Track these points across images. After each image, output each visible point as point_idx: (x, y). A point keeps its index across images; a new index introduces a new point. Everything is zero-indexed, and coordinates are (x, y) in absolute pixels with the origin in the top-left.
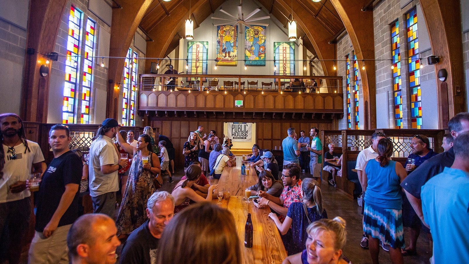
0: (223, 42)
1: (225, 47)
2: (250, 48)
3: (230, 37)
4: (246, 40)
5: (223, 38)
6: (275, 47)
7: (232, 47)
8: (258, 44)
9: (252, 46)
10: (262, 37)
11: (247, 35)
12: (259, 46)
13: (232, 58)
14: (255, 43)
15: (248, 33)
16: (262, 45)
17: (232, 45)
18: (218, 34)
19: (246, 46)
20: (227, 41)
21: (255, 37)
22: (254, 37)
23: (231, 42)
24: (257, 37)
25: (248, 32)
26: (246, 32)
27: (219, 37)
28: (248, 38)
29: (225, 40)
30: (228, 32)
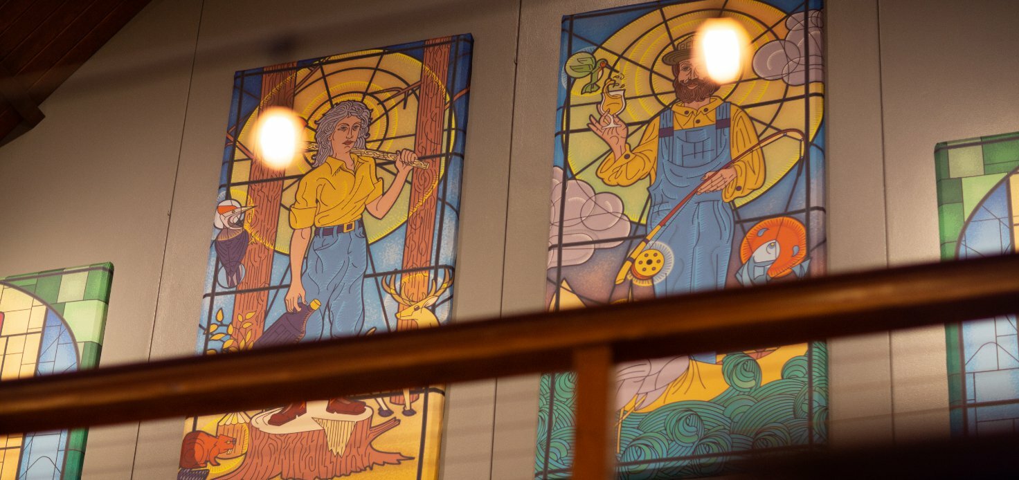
0: (282, 246)
1: (296, 291)
2: (616, 258)
3: (367, 170)
4: (568, 175)
5: (288, 198)
6: (960, 200)
7: (383, 278)
8: (714, 199)
9: (638, 234)
10: (765, 113)
11: (578, 118)
12: (727, 220)
13: (378, 420)
14: (677, 197)
15: (596, 96)
16: (775, 204)
17: (389, 257)
18: (229, 163)
19: (560, 246)
20: (326, 222)
21: (682, 122)
22: (666, 132)
23: (375, 231)
24: (708, 120)
25: (591, 87)
26: (571, 82)
27: (239, 193)
28: (583, 149)
29: (303, 219)
30: (353, 120)
